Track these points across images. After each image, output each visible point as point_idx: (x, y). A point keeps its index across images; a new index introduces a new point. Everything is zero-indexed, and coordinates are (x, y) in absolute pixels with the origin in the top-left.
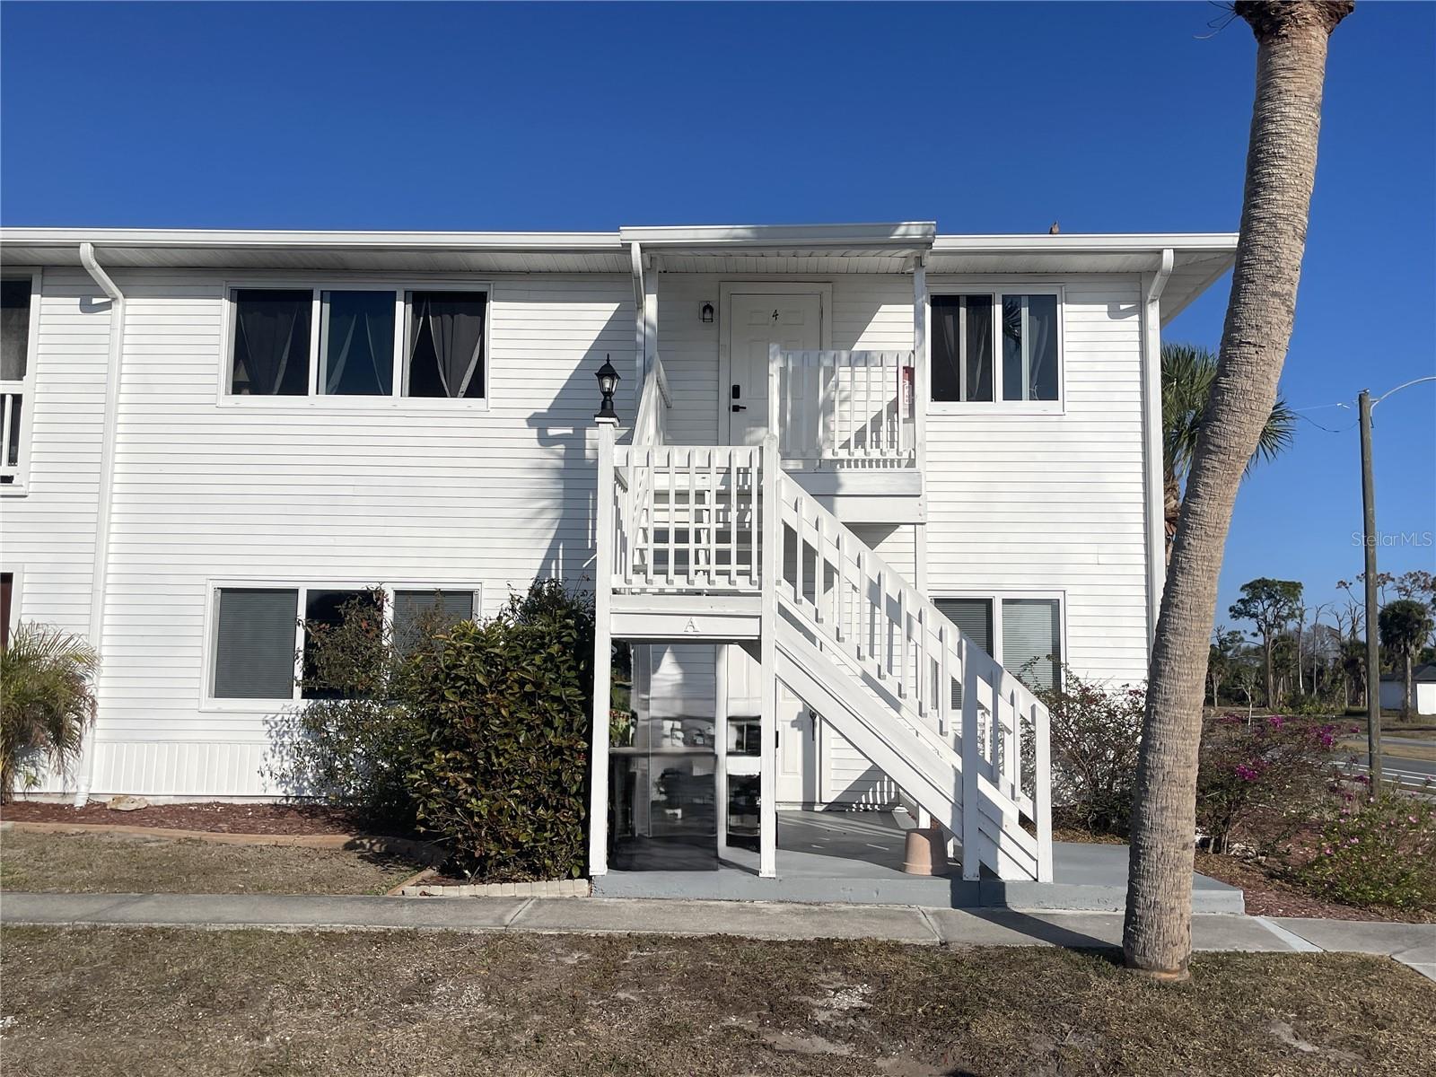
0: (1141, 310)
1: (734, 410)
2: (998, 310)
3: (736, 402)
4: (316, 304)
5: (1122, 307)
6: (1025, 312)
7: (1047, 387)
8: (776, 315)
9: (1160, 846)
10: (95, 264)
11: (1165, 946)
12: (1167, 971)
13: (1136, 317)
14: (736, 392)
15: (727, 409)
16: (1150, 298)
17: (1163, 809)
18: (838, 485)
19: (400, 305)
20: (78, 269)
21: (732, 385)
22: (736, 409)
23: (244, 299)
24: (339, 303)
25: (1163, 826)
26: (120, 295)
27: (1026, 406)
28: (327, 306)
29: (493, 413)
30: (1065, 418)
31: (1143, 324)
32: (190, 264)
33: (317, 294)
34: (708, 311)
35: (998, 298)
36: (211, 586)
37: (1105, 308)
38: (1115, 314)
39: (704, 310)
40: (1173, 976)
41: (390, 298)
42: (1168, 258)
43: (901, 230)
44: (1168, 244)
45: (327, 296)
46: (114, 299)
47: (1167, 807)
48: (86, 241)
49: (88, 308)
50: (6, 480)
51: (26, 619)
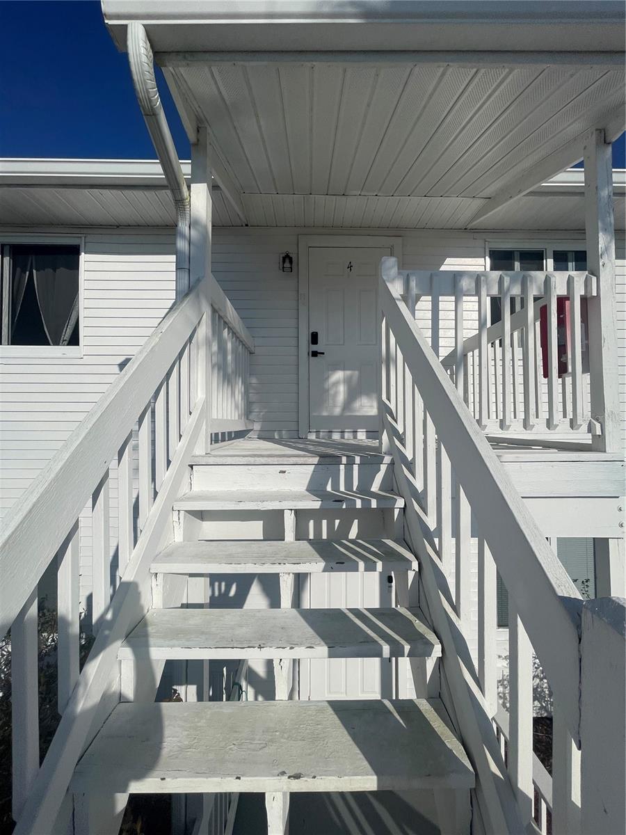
1: (312, 356)
3: (314, 348)
8: (350, 267)
14: (314, 338)
15: (307, 354)
21: (311, 332)
22: (315, 354)
29: (86, 360)
34: (287, 261)
39: (284, 259)
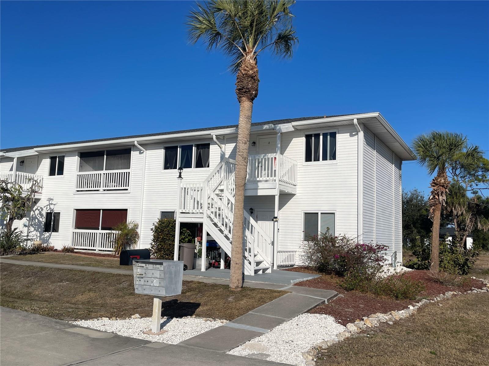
0: (358, 134)
2: (321, 137)
4: (179, 149)
5: (353, 133)
6: (329, 137)
7: (333, 157)
8: (269, 143)
9: (232, 263)
10: (138, 145)
11: (232, 283)
13: (356, 136)
16: (358, 130)
19: (194, 148)
20: (136, 146)
23: (166, 149)
24: (183, 148)
25: (232, 259)
26: (144, 150)
27: (328, 162)
28: (181, 149)
29: (211, 171)
30: (337, 165)
31: (358, 138)
32: (156, 142)
33: (179, 147)
34: (253, 143)
35: (321, 134)
36: (160, 211)
37: (348, 134)
38: (351, 135)
41: (192, 146)
42: (356, 121)
44: (355, 118)
45: (181, 147)
46: (144, 151)
47: (233, 256)
48: (134, 141)
49: (140, 153)
50: (127, 190)
51: (130, 218)
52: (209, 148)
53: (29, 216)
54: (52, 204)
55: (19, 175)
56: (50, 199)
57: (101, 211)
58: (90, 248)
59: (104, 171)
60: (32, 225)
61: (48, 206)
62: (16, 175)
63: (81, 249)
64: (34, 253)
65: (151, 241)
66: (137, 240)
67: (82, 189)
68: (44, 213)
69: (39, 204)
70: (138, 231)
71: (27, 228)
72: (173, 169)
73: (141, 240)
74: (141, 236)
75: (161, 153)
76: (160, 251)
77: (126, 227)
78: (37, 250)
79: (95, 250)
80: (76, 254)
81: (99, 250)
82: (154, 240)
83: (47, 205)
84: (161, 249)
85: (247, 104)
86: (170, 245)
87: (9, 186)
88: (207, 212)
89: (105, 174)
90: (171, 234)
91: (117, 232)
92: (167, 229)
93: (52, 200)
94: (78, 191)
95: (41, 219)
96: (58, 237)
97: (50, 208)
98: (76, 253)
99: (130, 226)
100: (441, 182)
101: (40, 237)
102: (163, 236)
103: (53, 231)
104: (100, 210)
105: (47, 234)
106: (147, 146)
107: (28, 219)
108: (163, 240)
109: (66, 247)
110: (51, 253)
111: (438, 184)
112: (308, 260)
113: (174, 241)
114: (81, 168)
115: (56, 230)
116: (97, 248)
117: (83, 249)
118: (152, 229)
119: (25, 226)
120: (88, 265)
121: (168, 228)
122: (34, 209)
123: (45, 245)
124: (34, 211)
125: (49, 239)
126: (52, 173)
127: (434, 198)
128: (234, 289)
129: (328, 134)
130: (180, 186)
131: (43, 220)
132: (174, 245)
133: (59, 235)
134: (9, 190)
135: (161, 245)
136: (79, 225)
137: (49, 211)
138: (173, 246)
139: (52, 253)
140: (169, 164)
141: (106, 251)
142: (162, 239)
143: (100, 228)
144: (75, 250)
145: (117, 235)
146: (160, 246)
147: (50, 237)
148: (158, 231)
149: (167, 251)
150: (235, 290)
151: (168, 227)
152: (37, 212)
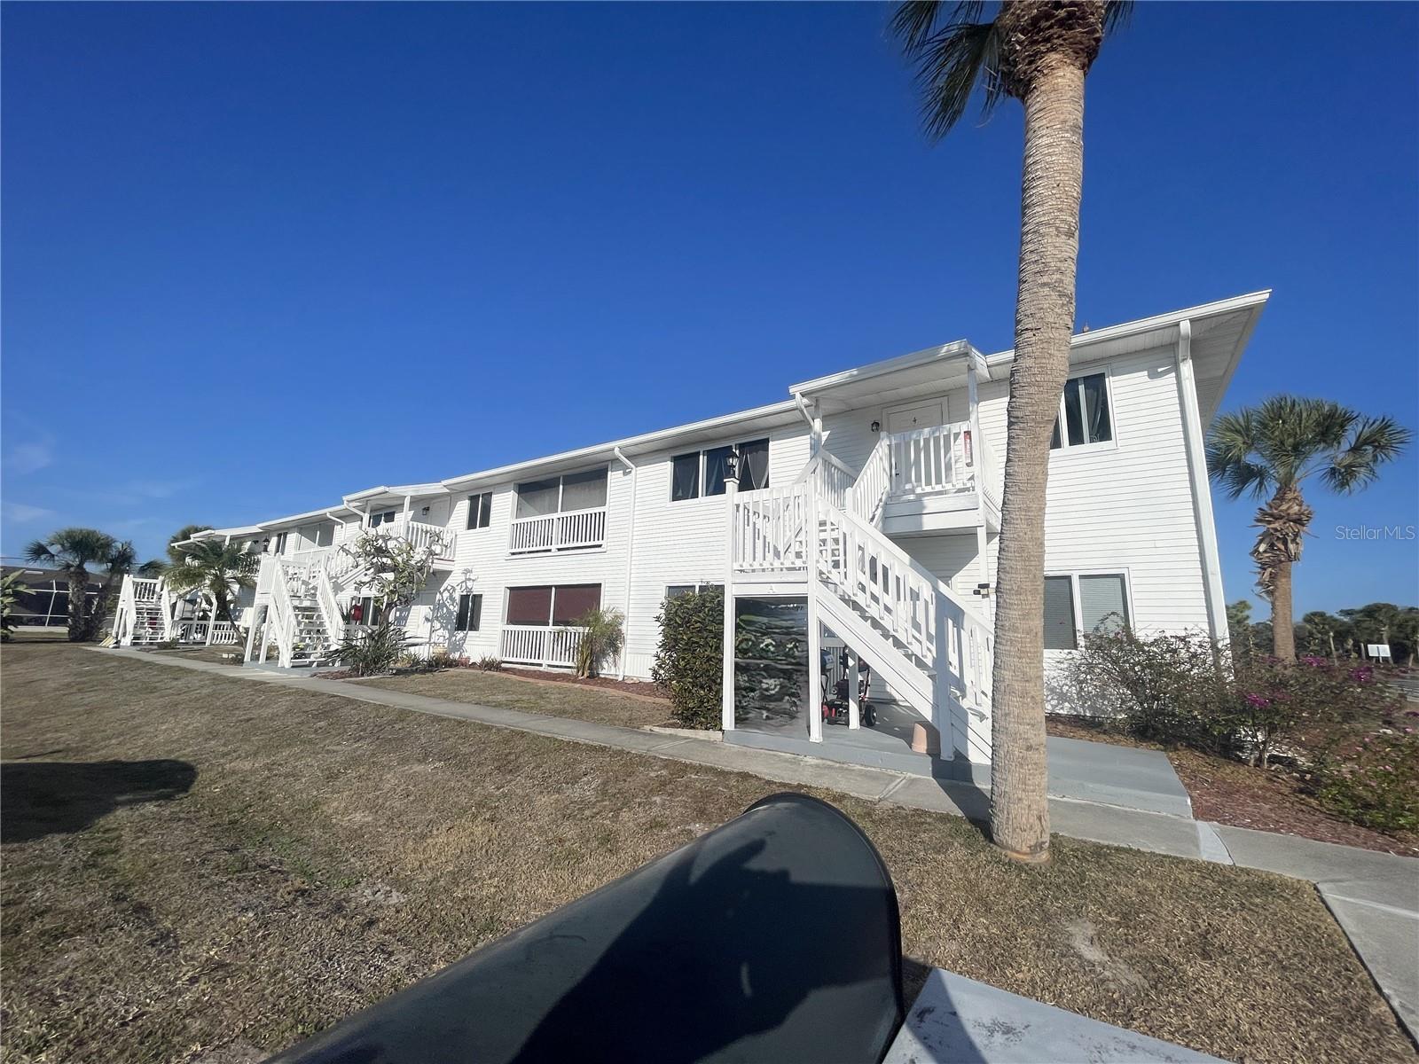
0: (1176, 369)
4: (701, 457)
5: (1160, 370)
6: (1081, 388)
7: (1102, 431)
8: (915, 421)
9: (1006, 745)
10: (620, 455)
11: (1014, 830)
12: (1018, 852)
13: (1173, 374)
16: (1180, 358)
17: (1006, 715)
18: (924, 507)
20: (616, 460)
23: (676, 460)
24: (711, 454)
25: (1007, 729)
26: (633, 466)
27: (1088, 447)
28: (706, 457)
29: (773, 494)
30: (1118, 450)
31: (1178, 378)
32: (656, 449)
33: (701, 453)
34: (875, 425)
36: (665, 585)
37: (1146, 373)
38: (1154, 375)
39: (873, 425)
40: (1025, 857)
41: (731, 449)
42: (1185, 327)
43: (945, 349)
44: (1184, 319)
45: (706, 453)
46: (632, 469)
47: (1009, 714)
48: (616, 446)
49: (625, 474)
50: (600, 546)
51: (605, 603)
52: (767, 450)
53: (433, 603)
54: (470, 579)
55: (413, 528)
56: (467, 571)
57: (553, 589)
58: (533, 661)
59: (560, 514)
60: (437, 618)
61: (464, 584)
62: (409, 527)
63: (517, 663)
64: (431, 671)
65: (655, 650)
66: (620, 645)
67: (520, 550)
68: (457, 596)
69: (450, 581)
70: (623, 628)
71: (430, 623)
72: (692, 498)
73: (628, 646)
74: (629, 637)
75: (665, 469)
76: (683, 676)
77: (598, 618)
78: (437, 664)
79: (540, 665)
80: (504, 675)
81: (549, 666)
82: (664, 646)
83: (462, 582)
84: (686, 670)
85: (1068, 75)
86: (709, 659)
87: (391, 544)
88: (818, 565)
89: (561, 520)
90: (711, 631)
91: (580, 629)
92: (699, 616)
93: (471, 572)
94: (513, 554)
95: (451, 607)
96: (478, 639)
97: (467, 587)
98: (506, 670)
99: (608, 618)
100: (1291, 511)
101: (449, 639)
102: (690, 635)
103: (471, 629)
104: (550, 587)
105: (460, 634)
106: (638, 457)
107: (432, 607)
108: (690, 646)
109: (487, 660)
110: (460, 670)
111: (1282, 518)
112: (1052, 699)
113: (719, 648)
114: (520, 512)
115: (474, 627)
116: (546, 662)
117: (522, 663)
118: (658, 619)
119: (427, 620)
120: (509, 706)
121: (701, 614)
122: (442, 590)
123: (457, 655)
124: (441, 594)
125: (463, 644)
126: (471, 525)
127: (1273, 549)
128: (1025, 854)
129: (1079, 382)
130: (733, 502)
131: (455, 609)
132: (721, 660)
133: (479, 637)
134: (389, 552)
135: (684, 659)
136: (514, 618)
137: (465, 593)
138: (717, 663)
139: (462, 670)
140: (683, 488)
141: (561, 667)
142: (687, 644)
143: (551, 621)
144: (503, 665)
145: (581, 635)
146: (682, 663)
147: (465, 640)
148: (676, 622)
149: (701, 676)
150: (1027, 859)
151: (700, 612)
152: (446, 595)
